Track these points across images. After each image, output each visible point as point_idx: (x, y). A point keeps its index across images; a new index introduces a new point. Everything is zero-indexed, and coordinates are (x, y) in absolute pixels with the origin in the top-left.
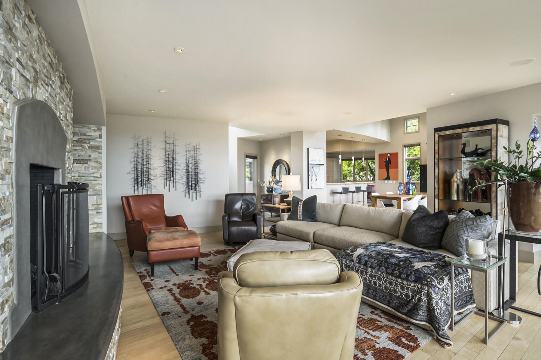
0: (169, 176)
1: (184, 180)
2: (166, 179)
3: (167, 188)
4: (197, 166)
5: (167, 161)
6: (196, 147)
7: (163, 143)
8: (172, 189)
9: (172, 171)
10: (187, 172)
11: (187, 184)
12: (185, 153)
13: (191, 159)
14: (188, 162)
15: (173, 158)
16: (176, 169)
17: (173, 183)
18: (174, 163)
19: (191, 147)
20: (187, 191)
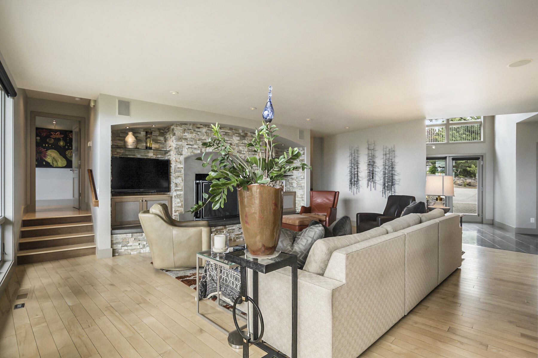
0: (371, 177)
1: (382, 181)
2: (369, 180)
3: (369, 187)
4: (393, 168)
5: (369, 165)
6: (391, 150)
7: (367, 150)
8: (373, 189)
9: (373, 174)
10: (385, 174)
11: (384, 184)
12: (382, 157)
13: (387, 162)
14: (385, 165)
15: (373, 162)
16: (376, 171)
17: (373, 183)
18: (374, 166)
19: (388, 150)
20: (384, 191)
